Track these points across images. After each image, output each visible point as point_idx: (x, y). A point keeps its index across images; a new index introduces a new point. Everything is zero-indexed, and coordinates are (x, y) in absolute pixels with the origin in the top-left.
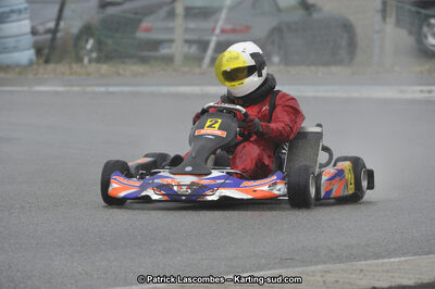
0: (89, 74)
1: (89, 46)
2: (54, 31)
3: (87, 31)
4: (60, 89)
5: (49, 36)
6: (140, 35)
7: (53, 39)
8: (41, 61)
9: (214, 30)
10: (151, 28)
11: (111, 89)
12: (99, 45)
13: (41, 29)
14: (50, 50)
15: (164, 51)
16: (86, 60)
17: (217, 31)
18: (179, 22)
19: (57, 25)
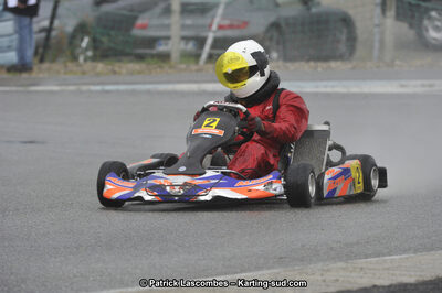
0: (84, 73)
1: (84, 44)
2: (48, 30)
3: (82, 29)
5: (43, 35)
6: (136, 32)
7: (48, 38)
8: (36, 60)
9: (210, 26)
10: (147, 25)
11: (107, 88)
13: (36, 28)
14: (44, 48)
15: (161, 48)
16: (81, 59)
17: (214, 27)
18: (176, 19)
19: (51, 23)
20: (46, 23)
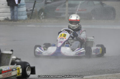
0: (42, 22)
1: (42, 14)
2: (33, 10)
4: (34, 26)
5: (31, 12)
6: (56, 11)
7: (32, 13)
8: (29, 19)
9: (76, 10)
10: (59, 9)
11: (48, 26)
12: (45, 14)
13: (29, 10)
14: (32, 15)
15: (63, 16)
16: (41, 18)
18: (67, 8)
19: (33, 8)
20: (32, 9)
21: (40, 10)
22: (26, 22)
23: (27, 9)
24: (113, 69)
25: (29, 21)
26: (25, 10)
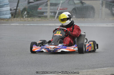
0: (25, 21)
1: (25, 13)
2: (16, 10)
3: (25, 9)
4: (18, 24)
5: (15, 11)
6: (39, 10)
8: (13, 17)
9: (58, 9)
10: (41, 9)
11: (31, 24)
12: (28, 13)
13: (13, 9)
14: (15, 14)
15: (45, 15)
16: (24, 17)
17: (59, 9)
18: (49, 7)
19: (17, 8)
20: (15, 8)
21: (23, 10)
22: (10, 21)
23: (10, 9)
24: (93, 65)
25: (13, 19)
26: (9, 9)
